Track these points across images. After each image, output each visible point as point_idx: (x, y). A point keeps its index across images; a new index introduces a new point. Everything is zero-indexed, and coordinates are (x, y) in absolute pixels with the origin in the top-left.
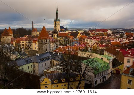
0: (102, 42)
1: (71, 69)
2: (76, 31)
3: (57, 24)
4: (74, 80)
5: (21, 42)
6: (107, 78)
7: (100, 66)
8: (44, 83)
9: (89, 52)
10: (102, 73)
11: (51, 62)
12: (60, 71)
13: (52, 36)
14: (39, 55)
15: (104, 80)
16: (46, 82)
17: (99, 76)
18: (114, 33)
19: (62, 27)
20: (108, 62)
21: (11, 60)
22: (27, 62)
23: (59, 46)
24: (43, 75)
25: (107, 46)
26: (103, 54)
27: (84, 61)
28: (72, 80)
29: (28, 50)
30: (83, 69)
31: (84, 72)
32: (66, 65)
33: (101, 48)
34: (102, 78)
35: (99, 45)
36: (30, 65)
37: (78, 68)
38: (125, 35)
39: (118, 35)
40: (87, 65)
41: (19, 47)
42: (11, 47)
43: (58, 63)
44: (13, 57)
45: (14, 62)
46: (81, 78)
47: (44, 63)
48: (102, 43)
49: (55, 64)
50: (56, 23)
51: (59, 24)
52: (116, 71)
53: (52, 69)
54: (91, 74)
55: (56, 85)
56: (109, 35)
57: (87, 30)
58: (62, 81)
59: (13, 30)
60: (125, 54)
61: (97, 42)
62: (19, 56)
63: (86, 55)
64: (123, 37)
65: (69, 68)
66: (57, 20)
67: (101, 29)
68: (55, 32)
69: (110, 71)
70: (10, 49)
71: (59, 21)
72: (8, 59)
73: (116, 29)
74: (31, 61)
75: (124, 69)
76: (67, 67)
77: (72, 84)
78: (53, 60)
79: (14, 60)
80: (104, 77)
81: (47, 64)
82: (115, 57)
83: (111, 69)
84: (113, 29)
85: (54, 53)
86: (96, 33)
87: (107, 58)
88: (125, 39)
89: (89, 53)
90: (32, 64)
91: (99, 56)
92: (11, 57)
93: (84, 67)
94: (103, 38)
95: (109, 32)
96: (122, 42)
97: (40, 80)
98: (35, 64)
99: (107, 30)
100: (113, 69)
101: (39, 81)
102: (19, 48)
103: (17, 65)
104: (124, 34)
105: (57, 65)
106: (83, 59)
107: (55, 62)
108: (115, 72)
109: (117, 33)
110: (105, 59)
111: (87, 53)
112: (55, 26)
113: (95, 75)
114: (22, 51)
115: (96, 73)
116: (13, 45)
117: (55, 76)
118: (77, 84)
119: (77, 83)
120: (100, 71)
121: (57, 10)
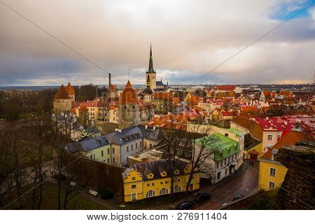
0: (227, 107)
1: (175, 154)
2: (184, 89)
3: (151, 77)
4: (182, 174)
5: (90, 108)
6: (236, 168)
7: (224, 147)
8: (130, 179)
9: (205, 124)
10: (227, 160)
11: (142, 143)
12: (158, 159)
13: (142, 98)
14: (120, 131)
15: (232, 171)
16: (134, 178)
17: (223, 164)
18: (245, 92)
19: (159, 83)
20: (237, 140)
21: (71, 141)
22: (100, 144)
23: (156, 116)
24: (127, 166)
25: (234, 114)
26: (228, 127)
27: (197, 140)
28: (178, 173)
29: (101, 122)
30: (197, 154)
31: (198, 158)
32: (167, 147)
33: (225, 118)
34: (228, 167)
35: (223, 112)
36: (105, 148)
37: (188, 152)
38: (263, 96)
39: (252, 96)
40: (203, 147)
41: (86, 117)
42: (72, 118)
43: (153, 143)
44: (75, 135)
45: (78, 145)
46: (193, 169)
47: (129, 145)
48: (226, 110)
49: (148, 147)
50: (148, 76)
51: (154, 78)
52: (251, 154)
53: (143, 156)
54: (210, 162)
55: (150, 183)
56: (237, 95)
57: (202, 88)
58: (162, 175)
59: (76, 88)
60: (263, 126)
61: (219, 107)
62: (86, 134)
63: (200, 129)
64: (260, 99)
65: (172, 152)
66: (151, 70)
67: (224, 86)
68: (148, 91)
69: (241, 155)
70: (70, 122)
71: (155, 73)
72: (67, 139)
73: (249, 85)
74: (107, 141)
75: (263, 151)
76: (168, 151)
77: (179, 180)
78: (145, 140)
79: (77, 140)
80: (232, 166)
81: (134, 147)
82: (248, 132)
83: (243, 152)
84: (244, 86)
85: (146, 127)
86: (217, 92)
87: (236, 134)
88: (262, 101)
89: (206, 127)
90: (108, 146)
91: (222, 131)
92: (72, 134)
93: (197, 149)
94: (229, 101)
95: (238, 90)
96: (259, 107)
97: (123, 174)
98: (113, 146)
99: (233, 87)
100: (245, 152)
101: (121, 177)
102: (86, 119)
103: (83, 150)
104: (260, 94)
105: (151, 148)
106: (197, 136)
107: (148, 143)
108: (249, 158)
109: (250, 92)
110: (232, 136)
111: (202, 126)
112: (148, 80)
113: (217, 163)
114: (90, 124)
115: (219, 159)
116: (75, 113)
117: (149, 168)
118: (187, 180)
119: (187, 177)
120: (225, 155)
121: (151, 55)
